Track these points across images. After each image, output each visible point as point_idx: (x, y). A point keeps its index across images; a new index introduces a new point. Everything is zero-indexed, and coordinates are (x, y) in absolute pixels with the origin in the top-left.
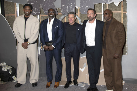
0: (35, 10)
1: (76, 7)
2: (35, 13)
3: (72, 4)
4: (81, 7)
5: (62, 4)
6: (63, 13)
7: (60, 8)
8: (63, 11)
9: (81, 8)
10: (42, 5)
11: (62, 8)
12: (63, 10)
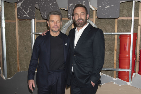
0: (28, 11)
1: (91, 7)
2: (27, 15)
3: (84, 2)
4: (98, 6)
5: (69, 3)
6: (70, 16)
7: (66, 8)
8: (70, 14)
9: (99, 8)
10: (38, 4)
11: (69, 8)
12: (70, 12)
